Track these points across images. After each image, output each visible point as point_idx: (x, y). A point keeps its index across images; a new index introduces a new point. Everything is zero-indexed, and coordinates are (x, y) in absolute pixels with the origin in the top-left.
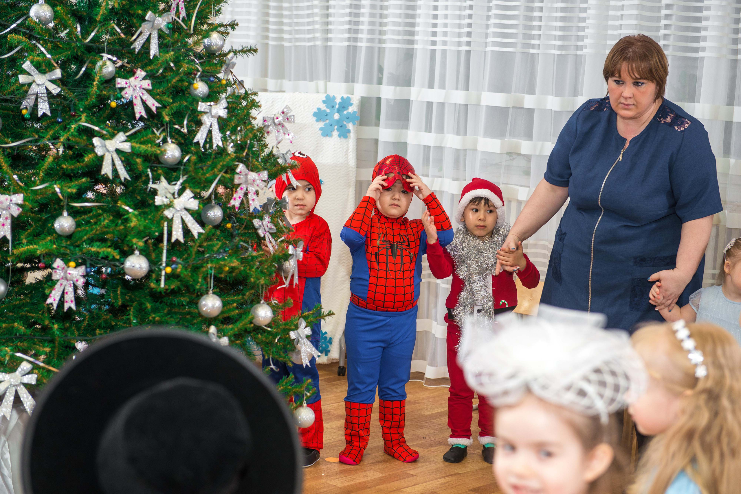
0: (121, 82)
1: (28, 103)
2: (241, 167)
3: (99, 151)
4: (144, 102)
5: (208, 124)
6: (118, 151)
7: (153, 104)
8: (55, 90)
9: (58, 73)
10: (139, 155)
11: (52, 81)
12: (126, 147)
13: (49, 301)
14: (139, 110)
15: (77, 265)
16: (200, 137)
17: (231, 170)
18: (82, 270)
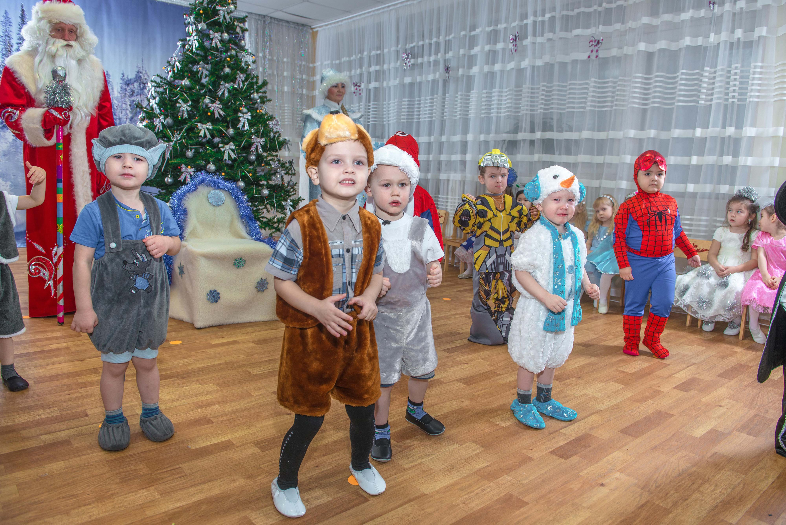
0: (210, 105)
1: (180, 114)
2: (253, 137)
3: (200, 128)
4: (219, 113)
5: (243, 122)
6: (208, 129)
7: (222, 113)
8: (189, 109)
9: (190, 103)
10: (216, 130)
11: (189, 106)
12: (211, 127)
13: (180, 179)
14: (217, 115)
15: (191, 167)
16: (240, 126)
17: (251, 138)
18: (193, 169)
